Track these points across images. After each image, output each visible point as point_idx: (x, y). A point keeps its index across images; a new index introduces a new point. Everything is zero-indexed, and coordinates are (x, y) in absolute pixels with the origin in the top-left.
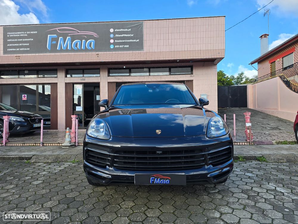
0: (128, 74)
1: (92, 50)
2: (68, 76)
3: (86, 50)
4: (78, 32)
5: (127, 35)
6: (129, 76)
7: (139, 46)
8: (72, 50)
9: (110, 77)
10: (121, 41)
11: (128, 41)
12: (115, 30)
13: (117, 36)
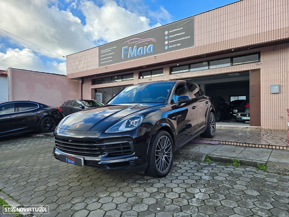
0: (188, 70)
1: (151, 54)
2: (141, 77)
3: (147, 54)
4: (142, 41)
5: (179, 34)
6: (189, 71)
7: (190, 42)
8: (138, 57)
9: (172, 75)
10: (174, 41)
11: (180, 39)
12: (169, 32)
13: (171, 36)
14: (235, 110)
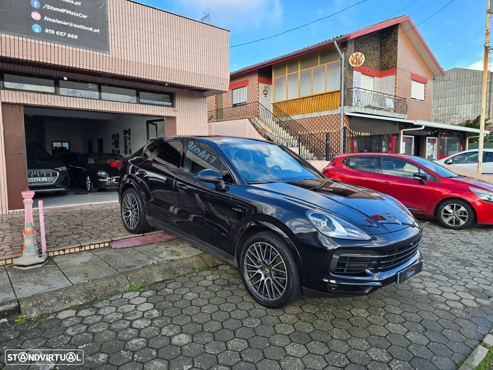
0: (52, 90)
5: (73, 14)
6: (54, 93)
7: (101, 43)
10: (59, 22)
11: (75, 26)
13: (48, 7)
14: (101, 172)
